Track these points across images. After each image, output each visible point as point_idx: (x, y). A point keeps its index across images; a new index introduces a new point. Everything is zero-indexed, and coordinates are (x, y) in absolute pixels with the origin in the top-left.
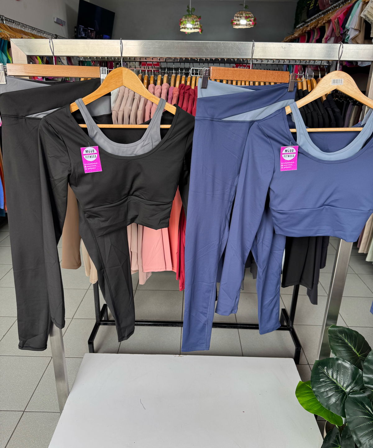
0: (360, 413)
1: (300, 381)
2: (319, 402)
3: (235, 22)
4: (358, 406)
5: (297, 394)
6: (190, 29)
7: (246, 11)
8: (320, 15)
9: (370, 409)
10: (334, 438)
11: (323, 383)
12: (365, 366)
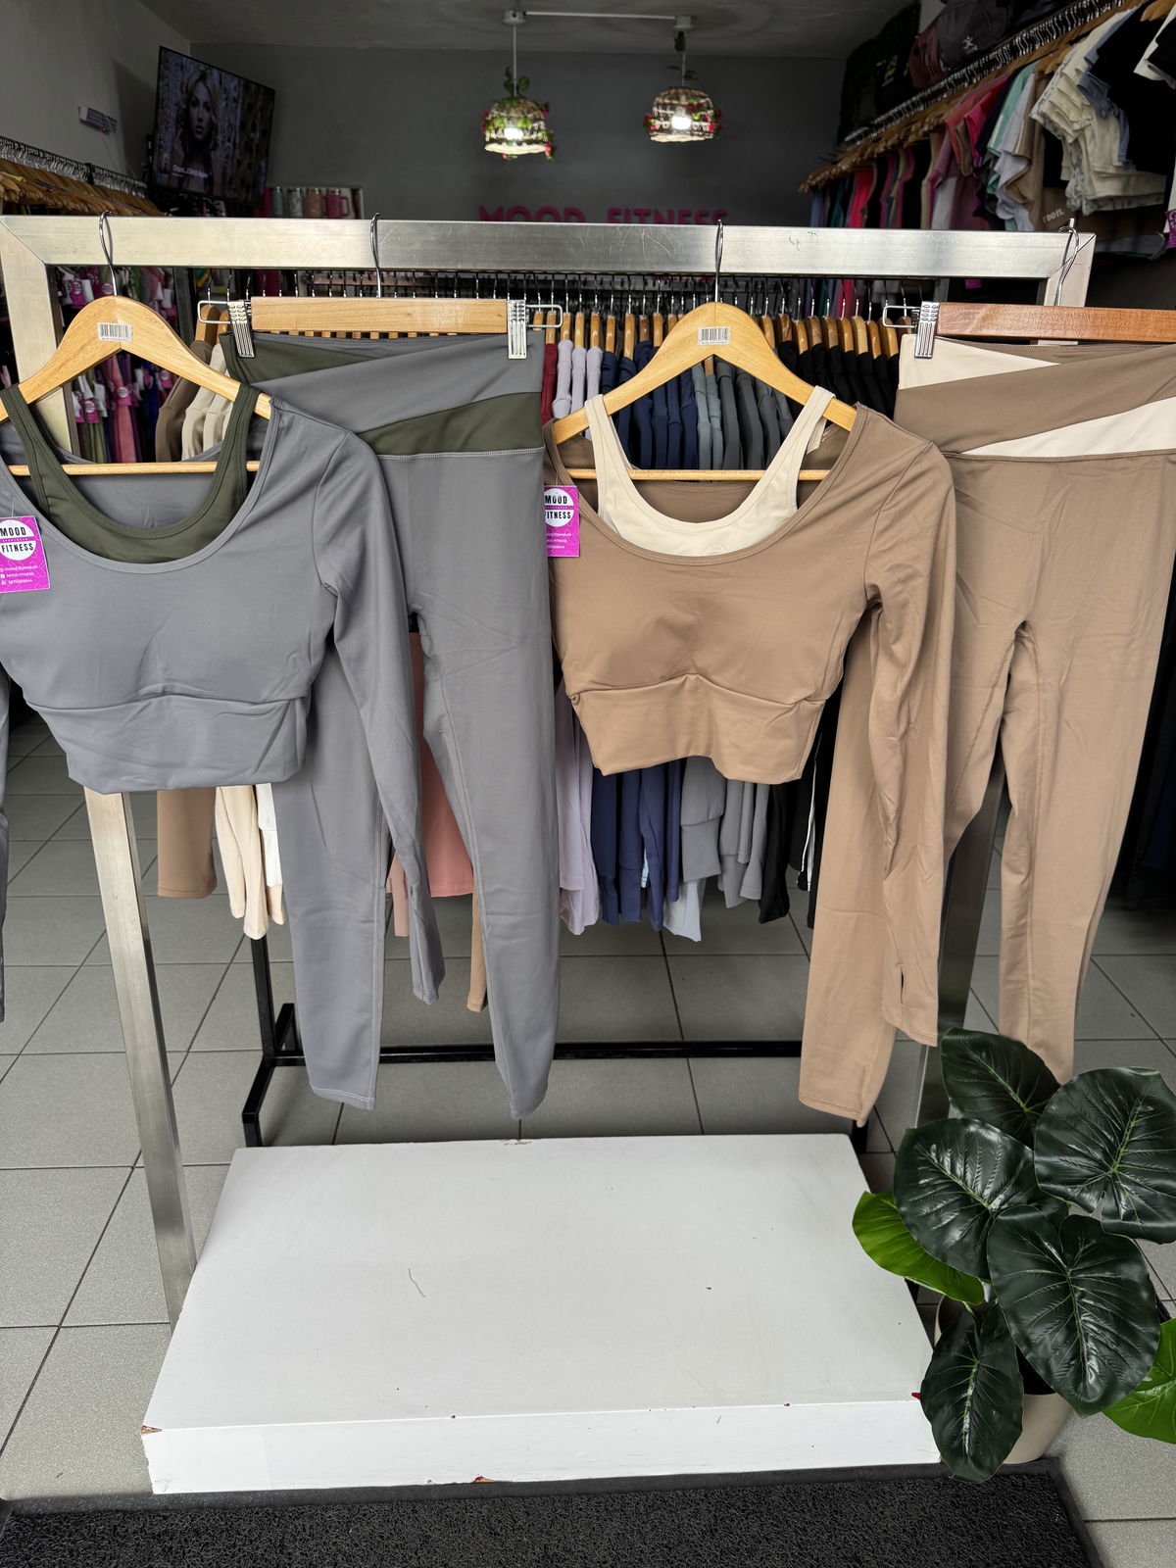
0: (1028, 1263)
1: (866, 1193)
2: (916, 1245)
3: (657, 123)
4: (1022, 1245)
5: (858, 1227)
6: (515, 144)
7: (690, 89)
8: (915, 105)
9: (1054, 1251)
10: (962, 1341)
11: (926, 1190)
12: (1039, 1132)
